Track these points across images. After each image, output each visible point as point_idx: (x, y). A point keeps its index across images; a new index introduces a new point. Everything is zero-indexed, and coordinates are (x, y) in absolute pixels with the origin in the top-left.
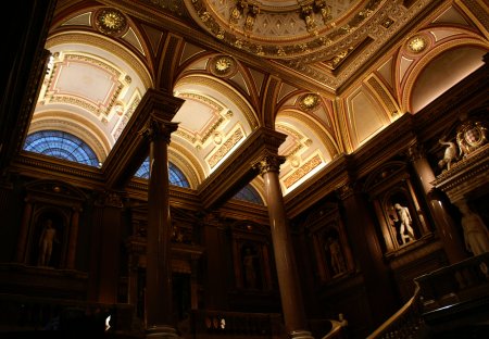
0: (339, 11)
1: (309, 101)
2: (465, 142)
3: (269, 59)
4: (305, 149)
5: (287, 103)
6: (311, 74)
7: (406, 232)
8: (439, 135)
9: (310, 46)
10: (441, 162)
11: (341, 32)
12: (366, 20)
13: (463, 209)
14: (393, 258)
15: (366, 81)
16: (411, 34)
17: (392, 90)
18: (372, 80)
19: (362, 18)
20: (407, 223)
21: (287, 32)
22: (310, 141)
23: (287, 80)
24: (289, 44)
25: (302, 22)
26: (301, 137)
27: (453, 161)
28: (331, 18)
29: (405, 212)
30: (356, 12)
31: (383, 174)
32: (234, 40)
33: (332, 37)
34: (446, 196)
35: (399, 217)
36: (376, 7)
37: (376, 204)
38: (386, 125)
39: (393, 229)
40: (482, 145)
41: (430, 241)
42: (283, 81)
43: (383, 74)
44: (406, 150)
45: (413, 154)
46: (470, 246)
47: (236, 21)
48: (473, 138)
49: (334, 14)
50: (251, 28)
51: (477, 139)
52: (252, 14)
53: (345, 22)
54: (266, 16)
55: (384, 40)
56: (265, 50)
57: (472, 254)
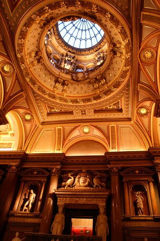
0: (71, 92)
1: (28, 117)
2: (79, 181)
3: (28, 85)
4: (8, 136)
5: (19, 110)
6: (39, 106)
7: (28, 206)
8: (70, 172)
9: (50, 95)
10: (64, 183)
11: (66, 101)
12: (78, 104)
13: (60, 210)
14: (13, 215)
15: (57, 128)
16: (88, 124)
17: (64, 140)
18: (59, 130)
19: (77, 102)
20: (31, 202)
21: (45, 81)
22: (13, 135)
23: (28, 100)
24: (42, 87)
25: (54, 83)
26: (11, 129)
27: (69, 186)
28: (66, 92)
29: (33, 196)
30: (77, 98)
31: (35, 173)
32: (23, 63)
33: (61, 99)
34: (57, 200)
35: (29, 197)
36: (86, 103)
37: (22, 184)
38: (51, 152)
39: (23, 201)
40: (85, 186)
41: (36, 217)
42: (26, 99)
43: (66, 130)
44: (53, 169)
45: (55, 172)
46: (52, 229)
47: (30, 56)
48: (83, 182)
49: (68, 92)
50: (33, 65)
51: (84, 183)
52: (39, 61)
53: (70, 98)
54: (43, 67)
55: (77, 118)
56: (31, 79)
57: (51, 233)
